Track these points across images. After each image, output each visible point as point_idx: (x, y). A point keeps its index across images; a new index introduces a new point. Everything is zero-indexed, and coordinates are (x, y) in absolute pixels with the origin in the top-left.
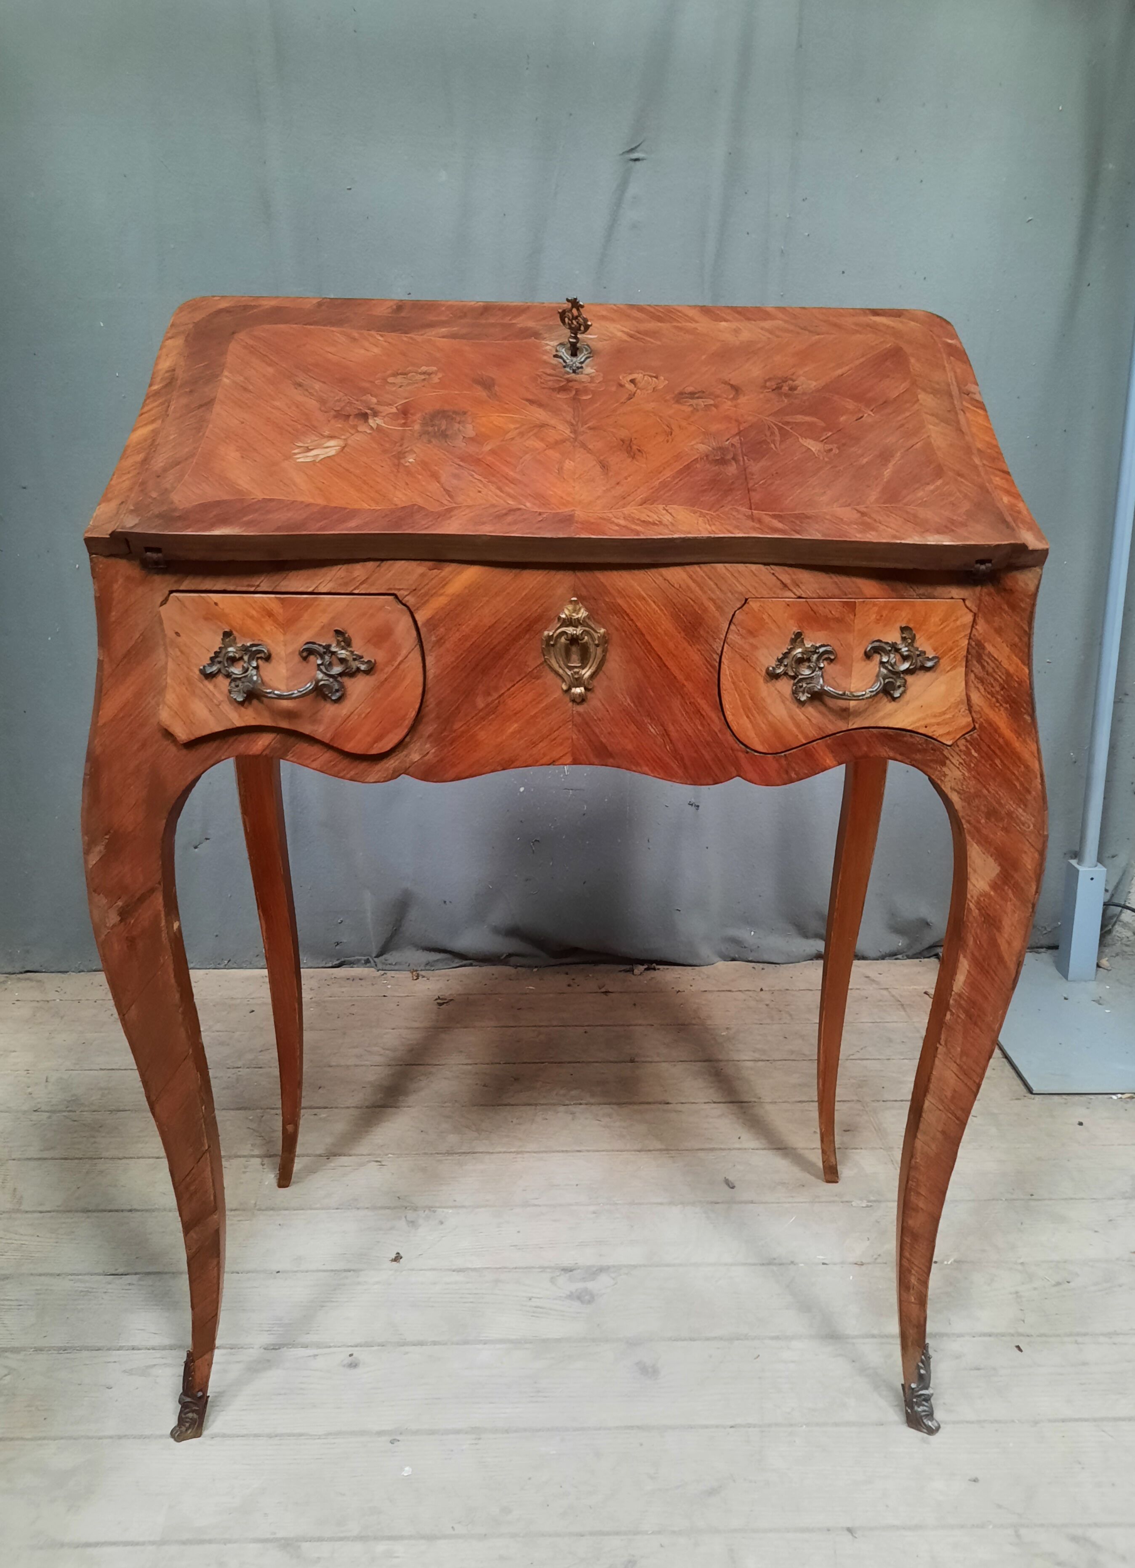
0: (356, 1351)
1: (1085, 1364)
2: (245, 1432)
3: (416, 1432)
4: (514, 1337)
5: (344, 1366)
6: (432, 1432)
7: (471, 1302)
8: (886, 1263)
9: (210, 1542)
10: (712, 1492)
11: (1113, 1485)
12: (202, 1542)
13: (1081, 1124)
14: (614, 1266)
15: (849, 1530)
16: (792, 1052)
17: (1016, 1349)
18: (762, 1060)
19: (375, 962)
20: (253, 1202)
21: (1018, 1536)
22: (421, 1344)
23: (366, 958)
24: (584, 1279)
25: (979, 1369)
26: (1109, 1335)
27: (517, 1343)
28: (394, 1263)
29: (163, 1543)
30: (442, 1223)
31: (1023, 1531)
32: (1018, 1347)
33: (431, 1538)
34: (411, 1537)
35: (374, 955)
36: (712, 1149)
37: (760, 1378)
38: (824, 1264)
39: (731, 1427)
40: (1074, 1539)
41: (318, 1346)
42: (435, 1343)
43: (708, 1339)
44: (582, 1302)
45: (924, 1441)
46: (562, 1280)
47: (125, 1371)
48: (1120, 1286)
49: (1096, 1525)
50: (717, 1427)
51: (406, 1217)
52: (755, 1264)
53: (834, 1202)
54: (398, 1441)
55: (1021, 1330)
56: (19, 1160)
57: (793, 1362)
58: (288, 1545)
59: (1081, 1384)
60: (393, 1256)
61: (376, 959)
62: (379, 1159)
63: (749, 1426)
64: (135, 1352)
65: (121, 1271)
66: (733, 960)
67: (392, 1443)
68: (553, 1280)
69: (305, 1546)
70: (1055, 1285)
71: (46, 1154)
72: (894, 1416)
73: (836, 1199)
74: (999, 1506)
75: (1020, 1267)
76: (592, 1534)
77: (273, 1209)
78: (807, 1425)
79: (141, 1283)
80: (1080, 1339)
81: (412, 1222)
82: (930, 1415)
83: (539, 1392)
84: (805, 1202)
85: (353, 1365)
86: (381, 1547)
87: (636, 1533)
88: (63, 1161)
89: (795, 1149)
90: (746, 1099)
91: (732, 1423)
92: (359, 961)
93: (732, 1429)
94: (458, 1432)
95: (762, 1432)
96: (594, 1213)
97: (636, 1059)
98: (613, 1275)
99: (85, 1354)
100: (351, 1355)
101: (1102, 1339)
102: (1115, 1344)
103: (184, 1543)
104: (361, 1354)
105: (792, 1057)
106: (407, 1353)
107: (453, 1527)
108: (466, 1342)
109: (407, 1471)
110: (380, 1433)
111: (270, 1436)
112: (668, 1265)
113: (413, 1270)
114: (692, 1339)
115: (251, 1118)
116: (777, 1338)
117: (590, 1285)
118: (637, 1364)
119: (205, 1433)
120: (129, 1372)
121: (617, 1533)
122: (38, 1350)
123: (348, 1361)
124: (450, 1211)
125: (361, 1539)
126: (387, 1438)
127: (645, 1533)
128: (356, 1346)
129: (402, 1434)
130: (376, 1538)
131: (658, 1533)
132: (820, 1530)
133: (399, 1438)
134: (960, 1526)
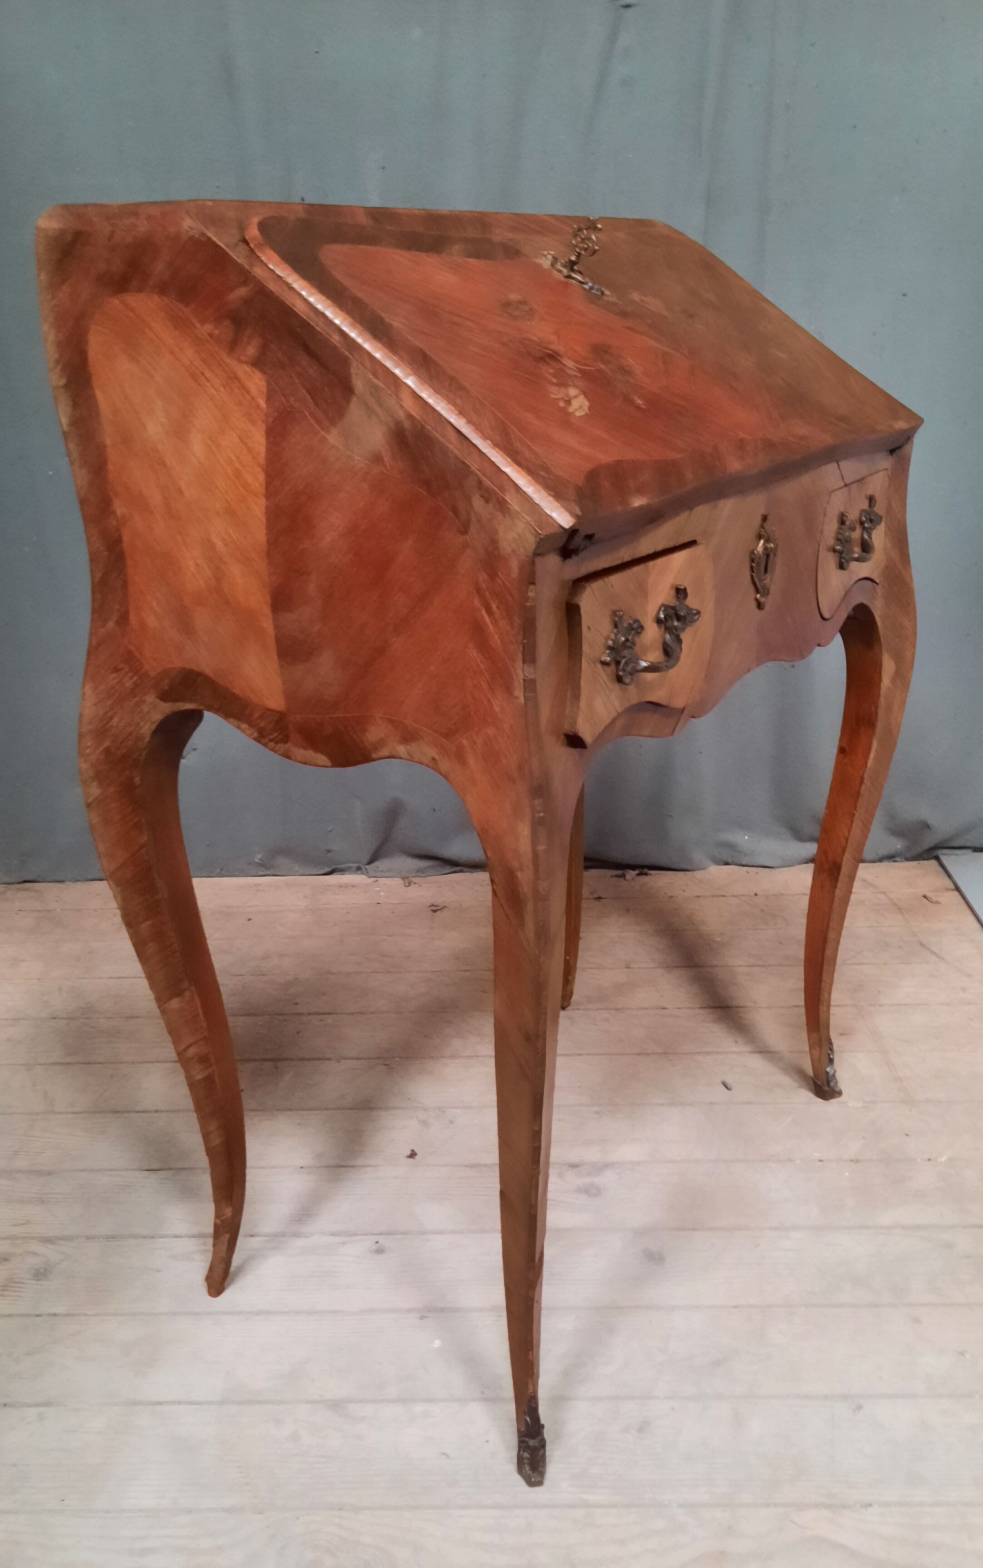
0: (383, 1240)
3: (443, 1311)
5: (371, 1252)
6: (458, 1310)
7: (485, 1195)
8: (881, 1160)
9: (266, 1402)
10: (717, 1363)
12: (258, 1402)
14: (618, 1163)
18: (758, 966)
19: (366, 869)
20: (271, 1103)
22: (441, 1232)
23: (356, 865)
24: (589, 1175)
25: (969, 1257)
28: (410, 1160)
29: (225, 1403)
30: (451, 1122)
34: (445, 1400)
35: (365, 862)
36: (708, 1053)
37: (760, 1264)
38: (820, 1161)
41: (347, 1235)
43: (710, 1229)
44: (589, 1195)
46: (570, 1175)
47: (170, 1257)
50: (721, 1307)
51: (417, 1117)
52: (753, 1161)
54: (427, 1317)
56: (45, 1064)
57: (791, 1250)
58: (337, 1406)
60: (409, 1153)
61: (367, 867)
62: (387, 1062)
63: (751, 1306)
65: (155, 1166)
66: (727, 864)
67: (422, 1320)
68: (560, 1175)
69: (351, 1406)
71: (69, 1059)
76: (609, 1399)
77: (291, 1110)
78: (805, 1306)
79: (176, 1177)
81: (424, 1122)
85: (380, 1252)
86: (418, 1409)
87: (649, 1398)
88: (85, 1065)
90: (742, 1004)
91: (735, 1304)
92: (350, 868)
94: (481, 1310)
95: (763, 1312)
96: (597, 1112)
97: (632, 966)
98: (617, 1171)
99: (134, 1241)
100: (377, 1242)
103: (243, 1403)
104: (386, 1242)
105: (785, 962)
106: (428, 1241)
107: (482, 1392)
108: (483, 1231)
109: (438, 1344)
110: (411, 1311)
111: (310, 1313)
112: (669, 1162)
113: (428, 1166)
114: (694, 1229)
115: (260, 1023)
116: (776, 1229)
117: (596, 1180)
118: (644, 1251)
121: (632, 1398)
122: (89, 1238)
123: (375, 1247)
124: (459, 1111)
125: (401, 1400)
126: (416, 1315)
127: (658, 1398)
128: (380, 1234)
129: (428, 1311)
130: (415, 1401)
131: (667, 1398)
132: (818, 1397)
133: (427, 1314)
134: (950, 1396)
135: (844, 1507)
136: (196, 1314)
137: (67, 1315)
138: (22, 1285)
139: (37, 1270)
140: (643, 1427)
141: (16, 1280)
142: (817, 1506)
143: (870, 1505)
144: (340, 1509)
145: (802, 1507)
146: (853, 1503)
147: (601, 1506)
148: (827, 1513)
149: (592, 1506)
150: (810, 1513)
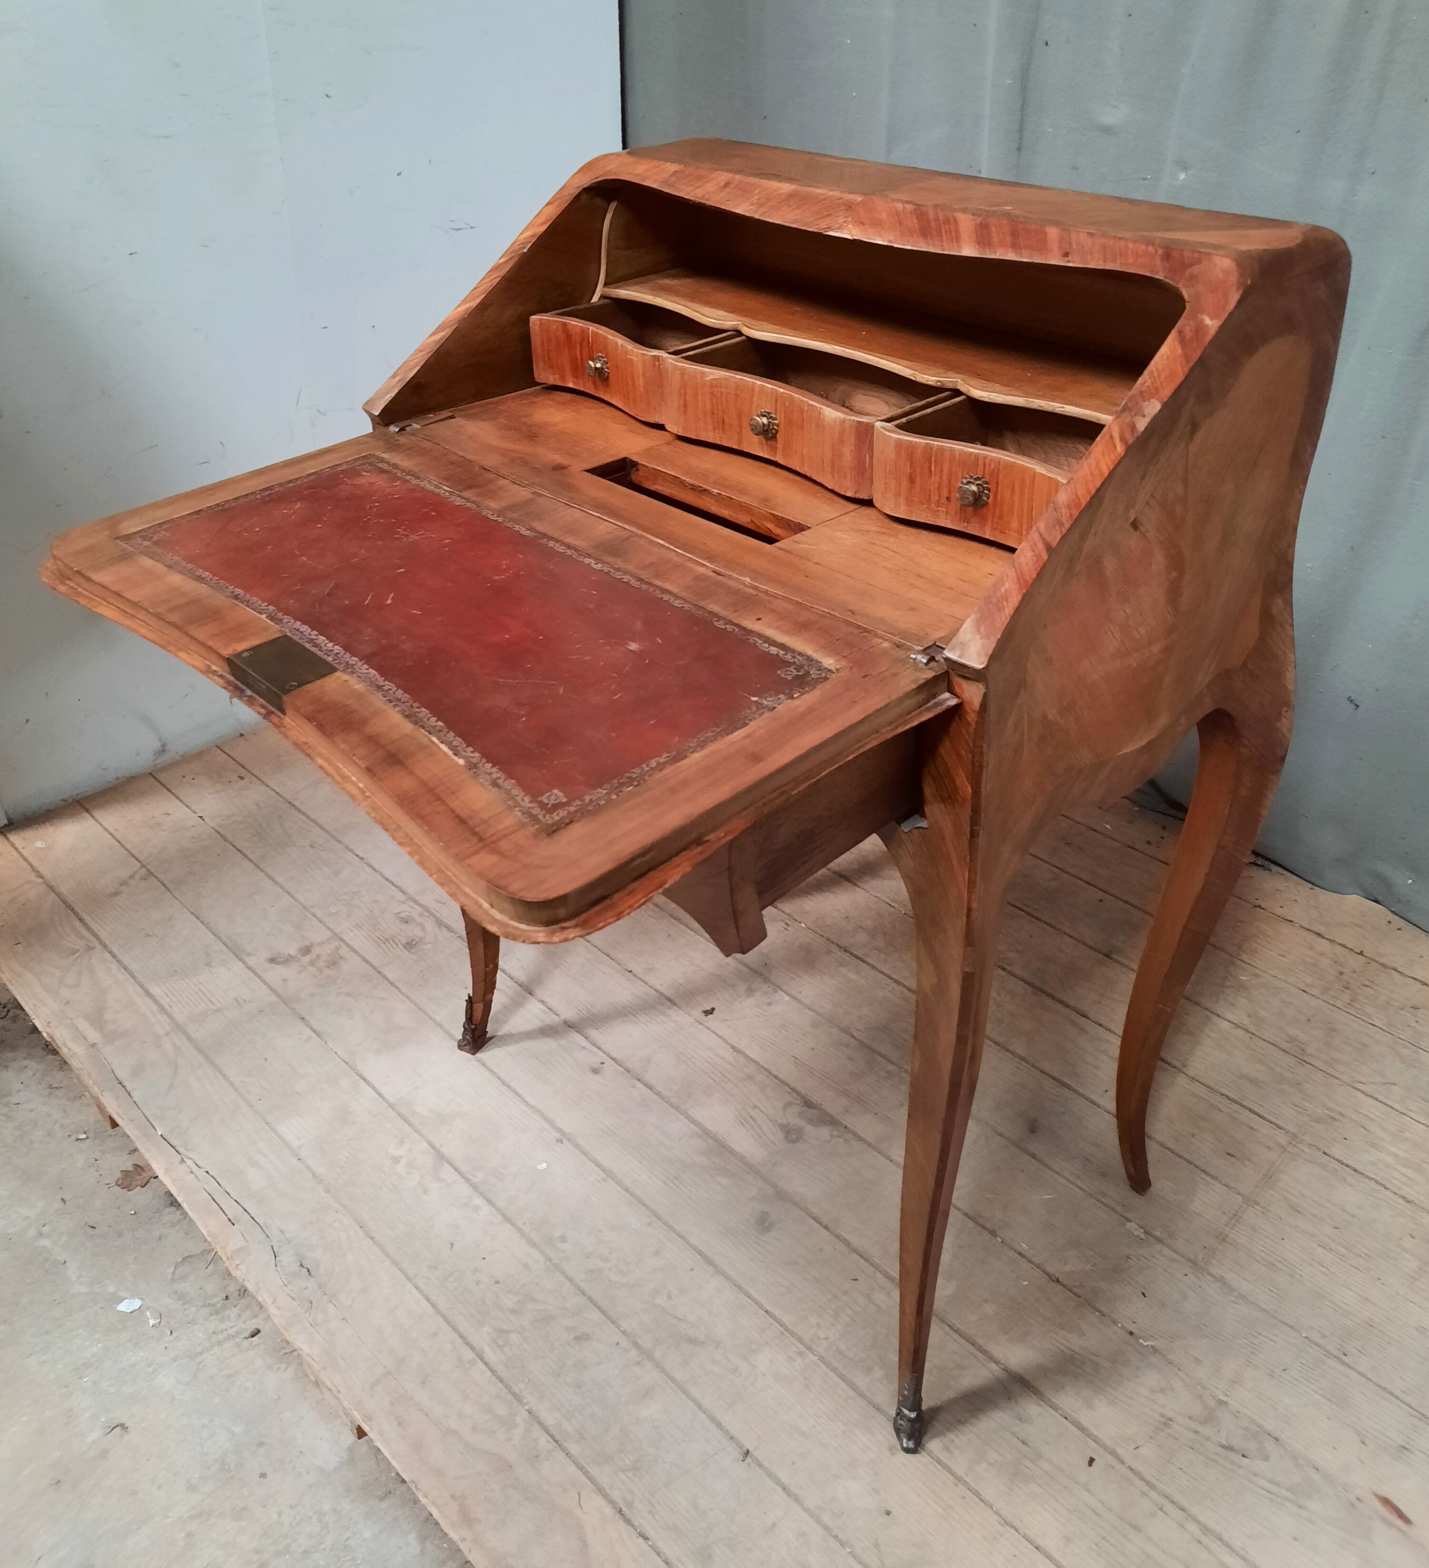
0: (608, 1064)
1: (1136, 1528)
2: (496, 1070)
3: (576, 1145)
4: (709, 1127)
5: (590, 1067)
6: (585, 1154)
7: (714, 1080)
8: (1078, 1296)
9: (410, 1124)
10: (693, 1341)
12: (406, 1121)
14: (845, 1126)
15: (746, 1454)
16: (1292, 1040)
17: (1088, 1460)
18: (1244, 1030)
22: (650, 1087)
24: (810, 1120)
26: (1205, 1529)
27: (706, 1133)
28: (703, 1014)
29: (392, 1106)
30: (770, 1004)
32: (1091, 1460)
33: (507, 1219)
34: (498, 1209)
37: (835, 1296)
38: (1019, 1253)
39: (767, 1312)
41: (594, 1044)
42: (658, 1094)
43: (838, 1237)
44: (786, 1138)
45: (891, 1449)
46: (795, 1109)
50: (757, 1303)
51: (752, 983)
53: (1113, 1209)
54: (562, 1143)
55: (1120, 1451)
57: (877, 1305)
58: (440, 1159)
59: (1103, 1539)
60: (709, 1008)
62: (790, 924)
63: (780, 1323)
66: (1376, 901)
67: (557, 1142)
68: (788, 1105)
69: (446, 1167)
70: (1223, 1446)
73: (1119, 1209)
74: (876, 1545)
75: (1212, 1403)
76: (590, 1299)
78: (822, 1359)
80: (1168, 1507)
81: (752, 990)
83: (676, 1178)
84: (1081, 1189)
85: (596, 1071)
86: (478, 1201)
87: (613, 1322)
91: (769, 1308)
93: (765, 1314)
94: (598, 1165)
95: (782, 1333)
96: (888, 1073)
98: (835, 1133)
100: (603, 1063)
101: (1193, 1528)
102: (1199, 1542)
103: (400, 1115)
104: (609, 1068)
105: (1285, 1045)
106: (634, 1087)
107: (524, 1223)
108: (676, 1108)
109: (542, 1166)
110: (559, 1130)
111: (504, 1083)
113: (707, 1028)
114: (826, 1228)
117: (809, 1129)
118: (763, 1212)
119: (478, 1055)
121: (603, 1312)
123: (596, 1065)
124: (787, 998)
125: (475, 1187)
126: (558, 1136)
127: (618, 1327)
128: (613, 1059)
129: (569, 1140)
130: (482, 1195)
131: (624, 1333)
132: (726, 1432)
133: (564, 1141)
134: (826, 1528)
135: (628, 1522)
137: (391, 983)
138: (395, 946)
139: (412, 940)
140: (582, 1338)
141: (396, 941)
142: (612, 1502)
143: (646, 1539)
144: (361, 1227)
145: (600, 1490)
146: (636, 1523)
147: (486, 1364)
148: (608, 1511)
149: (482, 1359)
150: (599, 1501)
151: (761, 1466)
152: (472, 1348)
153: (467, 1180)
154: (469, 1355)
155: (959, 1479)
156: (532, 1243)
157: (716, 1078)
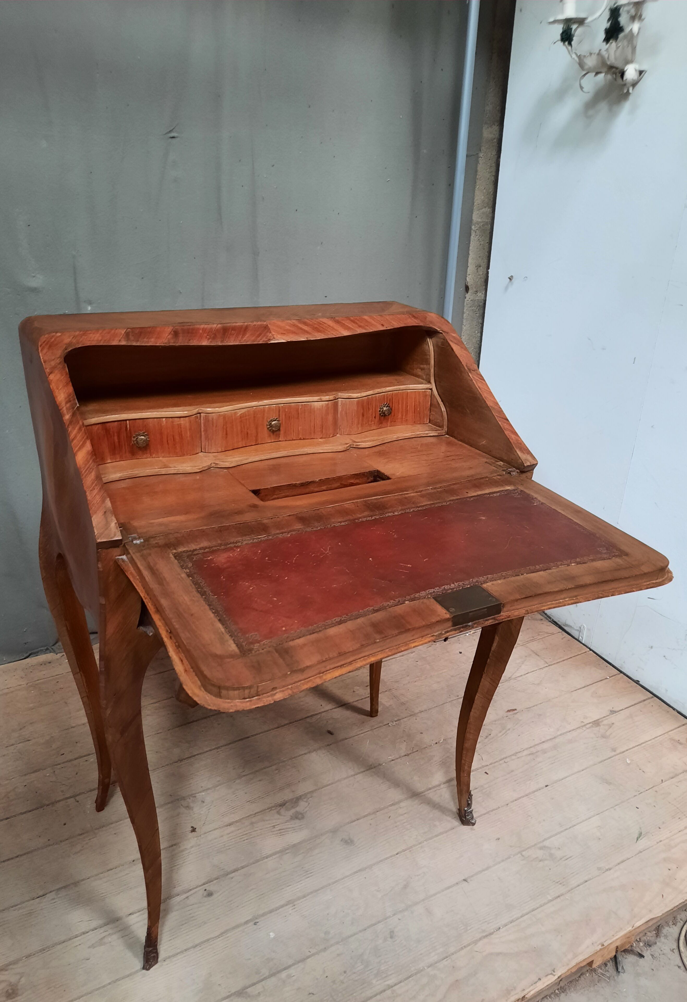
0: (206, 887)
1: (512, 771)
2: (179, 951)
3: (264, 915)
4: (278, 850)
5: (205, 897)
6: (271, 912)
7: (247, 839)
8: (417, 751)
10: (405, 887)
11: (544, 820)
13: (461, 653)
14: (303, 795)
15: (465, 880)
17: (485, 774)
19: (53, 649)
20: (89, 826)
21: (523, 856)
22: (236, 870)
23: (46, 647)
24: (293, 807)
25: (476, 789)
26: (514, 754)
27: (282, 852)
28: (193, 833)
30: (203, 802)
31: (524, 853)
32: (486, 773)
33: (303, 960)
34: (293, 964)
35: (51, 645)
36: (311, 716)
37: (396, 827)
38: (393, 760)
39: (397, 854)
40: (541, 848)
41: (185, 892)
42: (244, 867)
43: (365, 817)
44: (300, 819)
45: (472, 829)
46: (283, 811)
47: (89, 947)
48: (509, 729)
49: (545, 840)
50: (391, 856)
51: (182, 805)
52: (364, 771)
53: (380, 727)
54: (258, 922)
55: (484, 764)
57: (405, 814)
58: (241, 993)
59: (515, 781)
60: (191, 829)
61: (53, 647)
63: (404, 851)
64: (87, 934)
65: (40, 894)
67: (256, 925)
68: (278, 813)
69: (249, 990)
70: (486, 738)
72: (456, 823)
73: (381, 725)
74: (511, 846)
76: (369, 927)
77: (103, 826)
78: (426, 840)
79: (59, 896)
80: (505, 760)
81: (188, 807)
82: (472, 818)
83: (307, 871)
84: (368, 731)
85: (210, 894)
86: (284, 975)
87: (386, 919)
89: (349, 703)
91: (396, 853)
92: (42, 650)
93: (398, 855)
94: (282, 906)
95: (410, 851)
96: (276, 769)
98: (305, 800)
99: (59, 947)
100: (205, 890)
101: (513, 757)
102: (518, 758)
104: (210, 887)
106: (232, 878)
107: (309, 951)
108: (257, 861)
109: (272, 935)
110: (246, 922)
111: (194, 947)
112: (328, 785)
113: (205, 833)
114: (358, 819)
115: (48, 775)
116: (393, 805)
117: (298, 809)
118: (342, 840)
119: (160, 960)
120: (93, 946)
121: (379, 922)
122: (28, 956)
123: (205, 893)
124: (203, 793)
125: (272, 975)
126: (252, 923)
127: (390, 917)
128: (204, 884)
129: (257, 918)
130: (279, 972)
131: (394, 915)
132: (454, 885)
133: (257, 921)
134: (503, 861)
135: (491, 934)
136: (128, 976)
139: (7, 991)
140: (392, 935)
142: (481, 939)
143: (499, 928)
145: (476, 942)
146: (492, 931)
147: (396, 985)
148: (485, 940)
149: (392, 987)
150: (480, 944)
151: (472, 876)
152: (384, 991)
153: (265, 979)
154: (389, 992)
155: (488, 813)
156: (325, 949)
157: (245, 838)
